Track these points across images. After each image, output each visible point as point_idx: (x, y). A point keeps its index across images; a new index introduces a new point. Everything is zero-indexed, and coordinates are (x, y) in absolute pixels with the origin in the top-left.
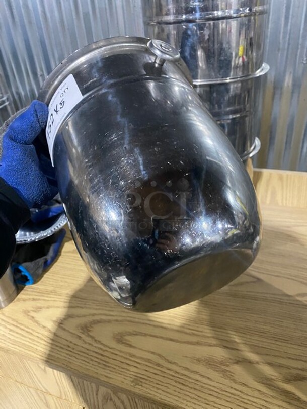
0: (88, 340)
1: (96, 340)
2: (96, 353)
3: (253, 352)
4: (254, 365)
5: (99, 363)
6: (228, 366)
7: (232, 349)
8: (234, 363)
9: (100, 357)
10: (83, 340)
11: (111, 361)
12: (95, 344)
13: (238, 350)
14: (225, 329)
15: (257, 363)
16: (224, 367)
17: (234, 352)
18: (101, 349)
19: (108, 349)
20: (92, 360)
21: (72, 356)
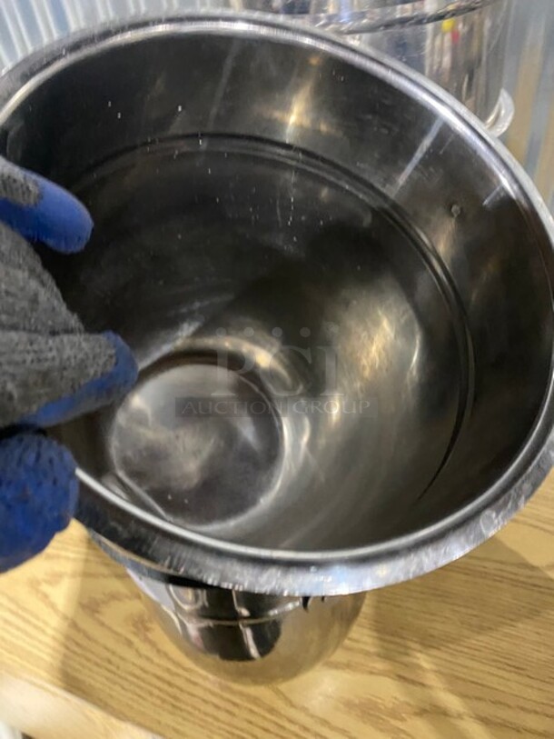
0: (145, 649)
1: (159, 651)
2: (158, 678)
3: (453, 692)
4: (452, 720)
5: (164, 701)
6: (402, 720)
7: (413, 682)
8: (416, 714)
9: (165, 687)
10: (137, 651)
11: (184, 697)
12: (156, 660)
13: (423, 685)
14: (403, 638)
15: (460, 716)
16: (393, 722)
17: (417, 689)
18: (168, 671)
19: (180, 671)
20: (151, 694)
21: (115, 683)
